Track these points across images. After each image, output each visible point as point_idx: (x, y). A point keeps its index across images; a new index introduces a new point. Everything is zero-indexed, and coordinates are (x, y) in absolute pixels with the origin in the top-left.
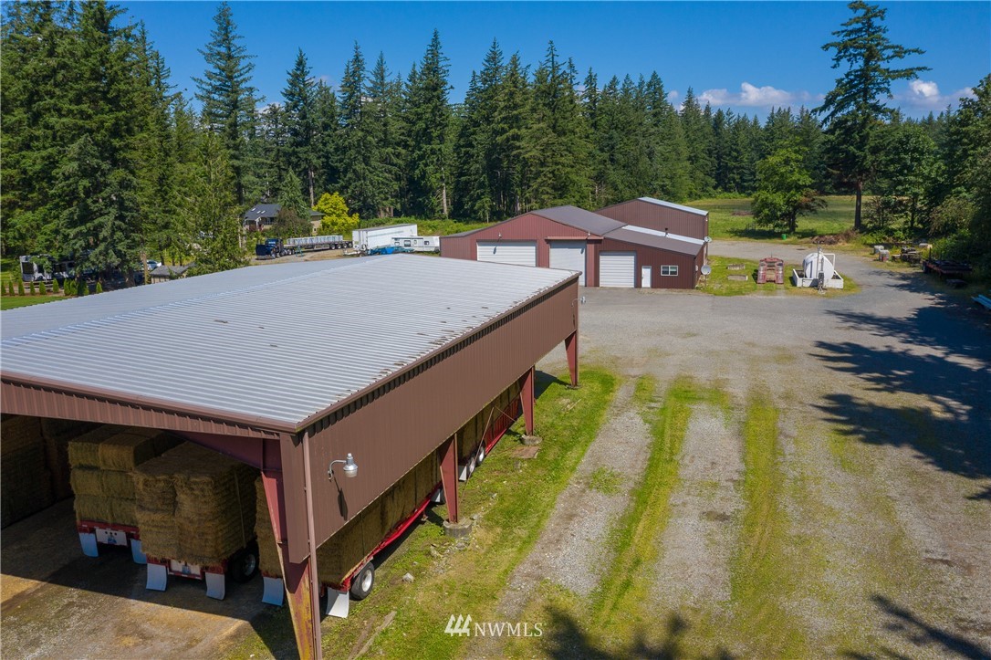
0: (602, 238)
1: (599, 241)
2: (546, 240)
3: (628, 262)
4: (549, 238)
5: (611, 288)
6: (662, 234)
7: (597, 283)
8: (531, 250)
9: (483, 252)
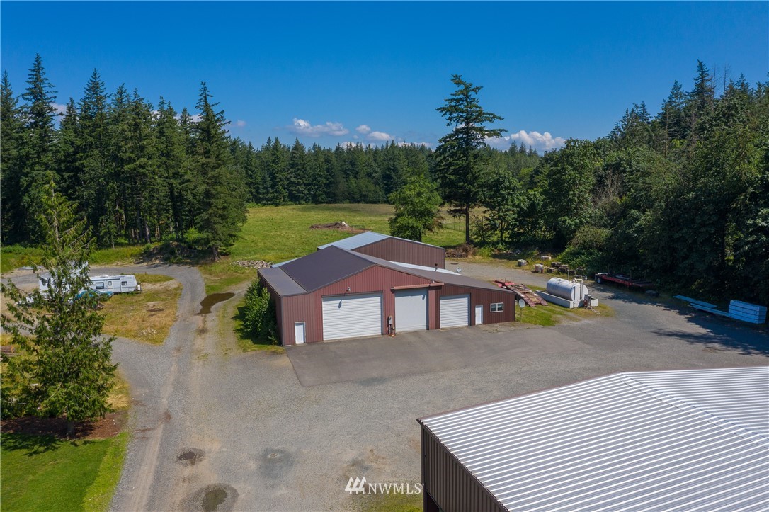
0: (443, 284)
1: (439, 287)
2: (392, 290)
3: (463, 303)
4: (396, 288)
5: (451, 328)
6: (434, 269)
7: (438, 326)
8: (376, 301)
9: (328, 307)
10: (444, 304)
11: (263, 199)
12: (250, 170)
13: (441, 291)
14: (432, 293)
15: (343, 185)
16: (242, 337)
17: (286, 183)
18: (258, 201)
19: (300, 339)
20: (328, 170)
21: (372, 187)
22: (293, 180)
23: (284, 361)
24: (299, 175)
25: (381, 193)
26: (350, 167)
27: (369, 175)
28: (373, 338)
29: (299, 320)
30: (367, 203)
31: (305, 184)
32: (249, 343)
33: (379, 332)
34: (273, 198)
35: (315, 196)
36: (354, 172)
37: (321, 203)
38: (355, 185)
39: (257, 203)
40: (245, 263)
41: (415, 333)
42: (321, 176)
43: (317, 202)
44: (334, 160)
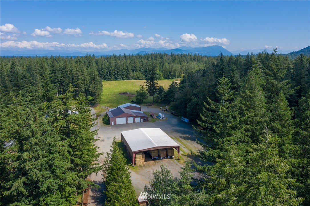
2: (127, 117)
3: (139, 119)
5: (137, 123)
7: (135, 122)
8: (125, 118)
9: (117, 119)
10: (136, 119)
11: (106, 79)
12: (103, 70)
13: (135, 117)
14: (134, 117)
15: (131, 74)
16: (104, 124)
17: (114, 74)
18: (105, 79)
19: (113, 124)
20: (127, 70)
21: (141, 75)
22: (116, 73)
23: (110, 127)
24: (118, 71)
25: (144, 77)
26: (134, 68)
27: (140, 71)
28: (124, 124)
29: (113, 121)
30: (139, 80)
31: (120, 74)
32: (105, 125)
33: (125, 123)
34: (110, 78)
35: (123, 78)
36: (135, 70)
37: (125, 80)
38: (135, 74)
39: (105, 80)
40: (103, 107)
41: (131, 123)
42: (125, 72)
43: (123, 80)
44: (129, 67)
